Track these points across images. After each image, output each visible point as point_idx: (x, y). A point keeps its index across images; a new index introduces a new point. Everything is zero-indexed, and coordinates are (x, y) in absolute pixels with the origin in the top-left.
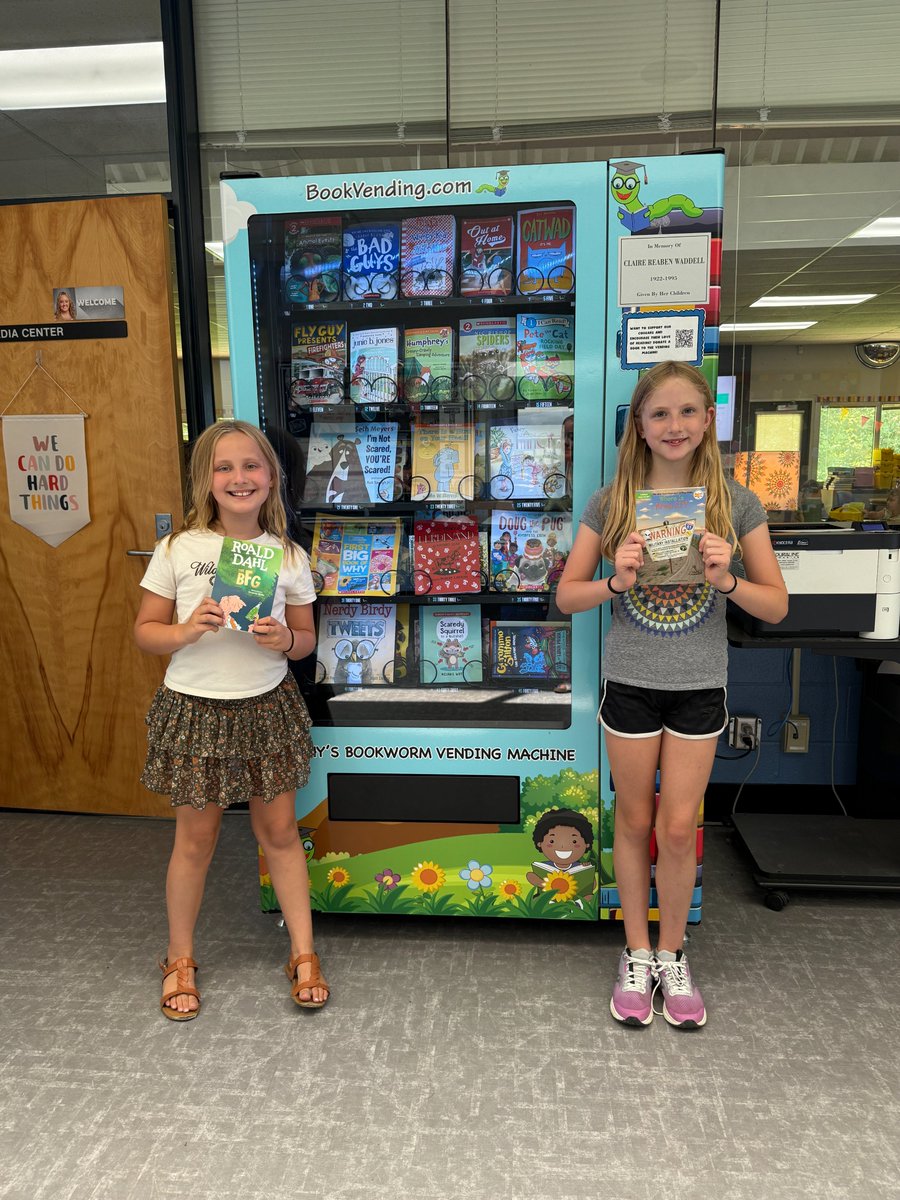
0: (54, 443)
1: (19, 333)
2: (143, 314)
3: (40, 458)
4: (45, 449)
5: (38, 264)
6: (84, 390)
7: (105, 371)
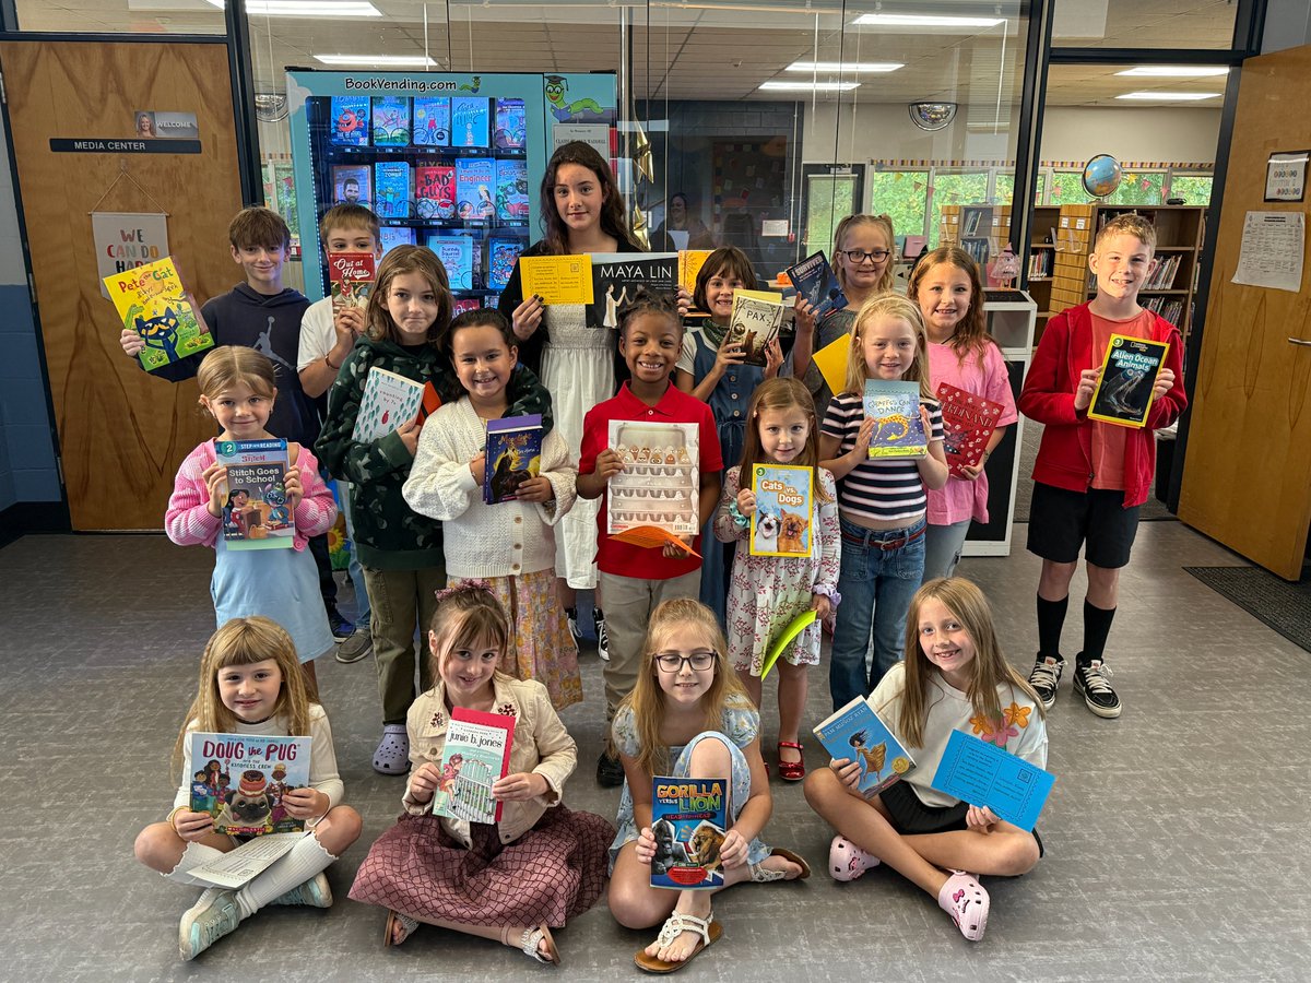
0: (139, 236)
1: (106, 145)
2: (214, 136)
3: (127, 247)
4: (132, 240)
5: (120, 91)
6: (164, 193)
7: (183, 179)
